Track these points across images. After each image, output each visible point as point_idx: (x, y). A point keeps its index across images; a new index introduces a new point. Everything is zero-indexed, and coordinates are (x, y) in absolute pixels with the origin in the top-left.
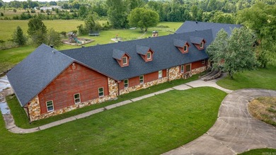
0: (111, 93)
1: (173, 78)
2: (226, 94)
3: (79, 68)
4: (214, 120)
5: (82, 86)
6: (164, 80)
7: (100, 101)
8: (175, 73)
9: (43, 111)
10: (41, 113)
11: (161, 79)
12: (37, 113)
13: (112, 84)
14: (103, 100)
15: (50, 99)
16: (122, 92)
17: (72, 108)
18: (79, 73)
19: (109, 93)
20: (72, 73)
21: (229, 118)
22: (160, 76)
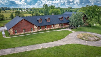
0: (35, 30)
1: (57, 28)
2: (72, 32)
3: (25, 21)
5: (26, 27)
6: (54, 28)
7: (31, 32)
8: (57, 26)
9: (14, 33)
10: (13, 33)
11: (52, 28)
12: (12, 33)
13: (35, 27)
14: (33, 32)
15: (16, 29)
16: (39, 30)
17: (22, 33)
18: (25, 23)
19: (34, 30)
20: (23, 22)
22: (52, 26)
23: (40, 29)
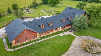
0: (38, 37)
1: (59, 31)
2: (75, 38)
3: (27, 31)
4: (68, 49)
5: (28, 36)
6: (56, 31)
7: (34, 39)
8: (60, 29)
10: (16, 44)
11: (55, 31)
12: (14, 44)
13: (38, 34)
14: (35, 39)
15: (18, 40)
16: (42, 36)
17: (25, 42)
18: (27, 32)
19: (37, 37)
20: (25, 32)
21: (73, 48)
22: (55, 30)
23: (43, 34)
